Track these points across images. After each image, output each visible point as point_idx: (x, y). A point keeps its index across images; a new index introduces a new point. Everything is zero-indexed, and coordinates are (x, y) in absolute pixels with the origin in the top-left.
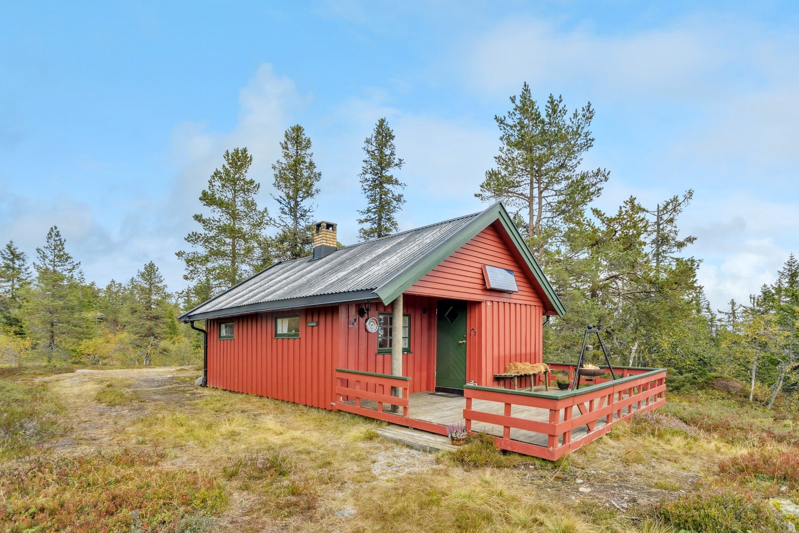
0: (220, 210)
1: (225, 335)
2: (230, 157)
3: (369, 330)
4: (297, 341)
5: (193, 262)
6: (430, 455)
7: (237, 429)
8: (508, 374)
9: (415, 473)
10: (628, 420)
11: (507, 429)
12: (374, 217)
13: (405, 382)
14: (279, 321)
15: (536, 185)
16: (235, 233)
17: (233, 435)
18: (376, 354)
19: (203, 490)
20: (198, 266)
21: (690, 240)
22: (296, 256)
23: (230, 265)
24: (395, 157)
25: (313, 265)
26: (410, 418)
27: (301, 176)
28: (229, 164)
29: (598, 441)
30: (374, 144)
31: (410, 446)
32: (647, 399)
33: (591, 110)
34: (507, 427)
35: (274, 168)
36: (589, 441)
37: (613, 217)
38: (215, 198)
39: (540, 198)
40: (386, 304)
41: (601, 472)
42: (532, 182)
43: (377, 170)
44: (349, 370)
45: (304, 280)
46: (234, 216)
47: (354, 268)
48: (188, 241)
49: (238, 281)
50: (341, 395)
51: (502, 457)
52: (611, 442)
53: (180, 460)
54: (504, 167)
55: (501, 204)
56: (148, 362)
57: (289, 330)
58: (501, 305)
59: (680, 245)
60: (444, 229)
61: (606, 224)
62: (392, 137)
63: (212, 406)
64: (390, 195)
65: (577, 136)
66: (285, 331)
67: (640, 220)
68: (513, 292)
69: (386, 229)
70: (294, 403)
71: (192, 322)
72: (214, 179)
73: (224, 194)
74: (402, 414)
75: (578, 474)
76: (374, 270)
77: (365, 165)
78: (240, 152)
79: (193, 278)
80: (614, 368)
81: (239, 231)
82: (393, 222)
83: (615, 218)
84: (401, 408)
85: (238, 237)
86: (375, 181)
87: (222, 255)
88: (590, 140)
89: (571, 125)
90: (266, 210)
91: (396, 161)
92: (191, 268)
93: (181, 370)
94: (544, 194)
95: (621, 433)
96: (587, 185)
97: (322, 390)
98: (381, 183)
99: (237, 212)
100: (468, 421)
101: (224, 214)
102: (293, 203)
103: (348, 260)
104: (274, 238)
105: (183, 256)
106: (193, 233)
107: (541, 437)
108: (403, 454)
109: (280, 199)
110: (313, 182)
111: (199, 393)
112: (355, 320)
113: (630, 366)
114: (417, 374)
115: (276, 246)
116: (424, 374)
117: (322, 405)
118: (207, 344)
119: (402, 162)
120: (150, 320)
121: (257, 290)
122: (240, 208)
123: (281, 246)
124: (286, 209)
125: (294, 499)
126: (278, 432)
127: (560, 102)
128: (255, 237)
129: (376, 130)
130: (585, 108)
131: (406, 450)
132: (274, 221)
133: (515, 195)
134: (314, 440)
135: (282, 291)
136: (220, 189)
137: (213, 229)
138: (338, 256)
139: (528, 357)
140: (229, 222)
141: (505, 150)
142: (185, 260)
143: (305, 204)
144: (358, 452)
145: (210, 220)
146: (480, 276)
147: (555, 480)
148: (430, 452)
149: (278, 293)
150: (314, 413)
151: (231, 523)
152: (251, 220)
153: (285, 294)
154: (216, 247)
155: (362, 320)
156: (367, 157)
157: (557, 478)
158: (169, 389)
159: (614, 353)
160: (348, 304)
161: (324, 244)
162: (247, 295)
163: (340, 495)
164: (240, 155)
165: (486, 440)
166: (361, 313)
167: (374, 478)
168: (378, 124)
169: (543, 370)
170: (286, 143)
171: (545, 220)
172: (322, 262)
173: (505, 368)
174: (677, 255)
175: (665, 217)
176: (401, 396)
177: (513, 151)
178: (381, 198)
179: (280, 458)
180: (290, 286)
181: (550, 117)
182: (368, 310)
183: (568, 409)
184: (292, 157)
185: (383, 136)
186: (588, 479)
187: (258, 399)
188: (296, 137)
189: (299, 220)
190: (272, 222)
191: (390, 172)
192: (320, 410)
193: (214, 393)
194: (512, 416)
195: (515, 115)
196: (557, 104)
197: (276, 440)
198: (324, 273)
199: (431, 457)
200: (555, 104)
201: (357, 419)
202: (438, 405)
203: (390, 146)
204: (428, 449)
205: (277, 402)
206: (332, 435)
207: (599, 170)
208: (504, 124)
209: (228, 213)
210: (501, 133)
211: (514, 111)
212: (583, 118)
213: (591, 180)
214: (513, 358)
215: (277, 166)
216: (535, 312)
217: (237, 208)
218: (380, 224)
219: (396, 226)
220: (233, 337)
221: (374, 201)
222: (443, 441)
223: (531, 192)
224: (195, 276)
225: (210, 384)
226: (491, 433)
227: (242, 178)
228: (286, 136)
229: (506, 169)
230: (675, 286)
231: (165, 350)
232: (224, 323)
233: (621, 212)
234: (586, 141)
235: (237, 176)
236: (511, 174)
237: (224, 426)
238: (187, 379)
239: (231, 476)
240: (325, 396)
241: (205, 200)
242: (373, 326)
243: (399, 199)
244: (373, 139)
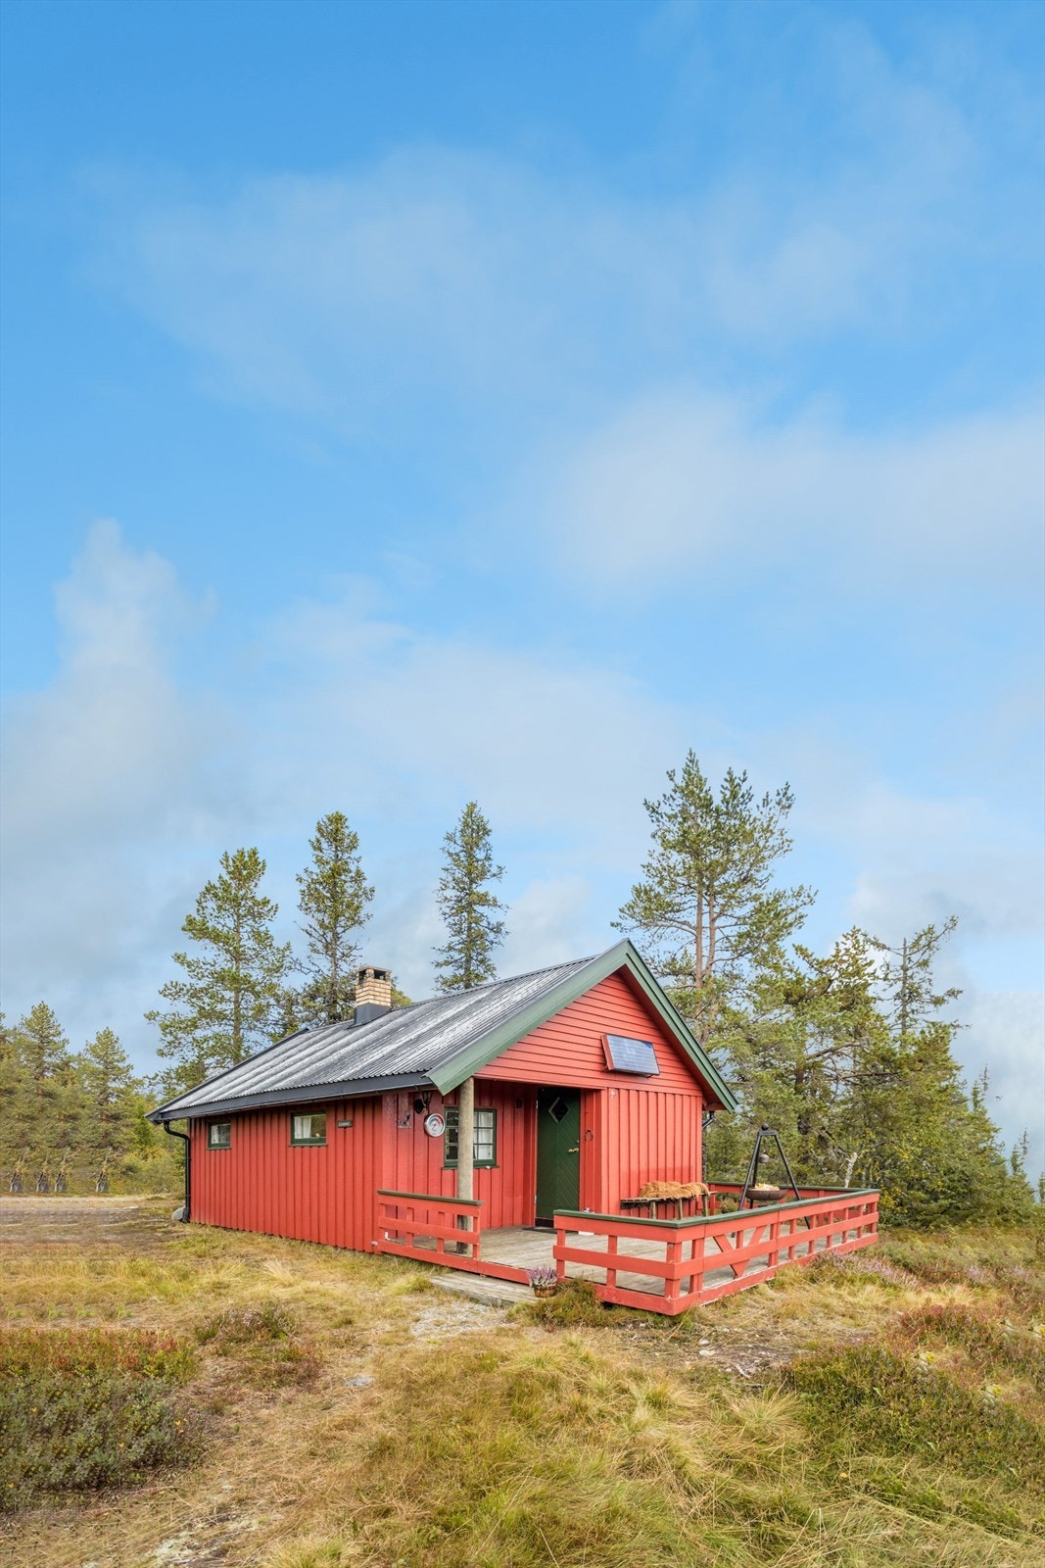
0: (215, 946)
1: (217, 1142)
2: (231, 863)
3: (431, 1132)
4: (323, 1149)
5: (173, 1029)
6: (502, 1311)
7: (226, 1279)
8: (640, 1199)
9: (472, 1334)
10: (804, 1262)
11: (612, 1272)
12: (459, 957)
13: (474, 1208)
14: (297, 1120)
15: (706, 909)
16: (238, 983)
17: (219, 1288)
18: (442, 1169)
19: (160, 1352)
20: (180, 1035)
21: (953, 993)
22: (335, 1018)
23: (231, 1032)
24: (491, 862)
25: (353, 1034)
26: (483, 1261)
27: (343, 893)
28: (229, 873)
29: (750, 1291)
30: (459, 842)
31: (474, 1300)
32: (844, 1233)
33: (789, 794)
34: (612, 1270)
35: (300, 880)
36: (735, 1290)
37: (826, 959)
38: (207, 928)
39: (712, 929)
40: (444, 1094)
41: (736, 1330)
42: (700, 904)
43: (463, 882)
44: (399, 1192)
45: (335, 1056)
46: (237, 956)
47: (408, 1039)
48: (165, 996)
49: (243, 1058)
50: (386, 1230)
51: (605, 1313)
52: (771, 1293)
53: (135, 1320)
54: (657, 879)
55: (629, 942)
56: (102, 1188)
57: (313, 1135)
58: (633, 1094)
59: (937, 1001)
60: (544, 980)
61: (816, 969)
62: (487, 832)
63: (193, 1249)
64: (485, 923)
65: (768, 834)
66: (307, 1135)
67: (866, 964)
68: (652, 1075)
69: (477, 976)
70: (319, 1243)
71: (167, 1123)
72: (205, 897)
73: (222, 921)
74: (471, 1256)
75: (703, 1333)
76: (434, 1043)
77: (444, 875)
78: (246, 855)
79: (172, 1054)
80: (799, 1189)
81: (246, 979)
82: (489, 965)
83: (828, 961)
84: (470, 1247)
85: (243, 989)
86: (460, 901)
87: (218, 1018)
88: (787, 841)
89: (759, 816)
90: (288, 947)
91: (494, 870)
92: (170, 1038)
93: (152, 1199)
94: (718, 923)
95: (787, 1280)
96: (783, 910)
97: (359, 1223)
98: (470, 904)
99: (242, 949)
100: (560, 1262)
101: (221, 953)
102: (329, 936)
103: (403, 1026)
104: (301, 991)
105: (157, 1018)
106: (172, 983)
107: (654, 1281)
108: (463, 1310)
109: (309, 929)
110: (361, 902)
111: (176, 1232)
112: (408, 1117)
113: (846, 1187)
114: (507, 1200)
115: (304, 1003)
116: (519, 1199)
117: (359, 1247)
118: (190, 1156)
119: (503, 871)
120: (66, 1121)
121: (266, 1073)
122: (248, 943)
123: (312, 1004)
124: (320, 946)
125: (289, 1365)
126: (286, 1283)
127: (743, 781)
128: (271, 988)
129: (463, 820)
130: (780, 792)
131: (468, 1305)
132: (300, 964)
133: (675, 924)
134: (338, 1292)
135: (301, 1074)
136: (215, 914)
137: (203, 976)
138: (391, 1021)
139: (678, 1173)
140: (230, 965)
141: (656, 855)
142: (160, 1025)
143: (349, 937)
144: (396, 1308)
145: (198, 962)
146: (597, 1051)
147: (671, 1341)
148: (502, 1306)
149: (294, 1077)
150: (347, 1257)
151: (196, 1394)
152: (265, 962)
153: (305, 1078)
154: (209, 1005)
155: (419, 1118)
156: (448, 862)
157: (674, 1339)
158: (130, 1226)
159: (829, 1170)
160: (396, 1093)
161: (371, 1001)
162: (250, 1081)
163: (358, 1361)
164: (247, 859)
165: (583, 1290)
166: (418, 1107)
167: (411, 1339)
168: (466, 811)
169: (698, 1193)
170: (318, 841)
171: (721, 964)
172: (366, 1030)
173: (640, 1190)
174: (932, 1018)
175: (915, 958)
176: (471, 1229)
177: (669, 855)
178: (470, 928)
179: (277, 1314)
180: (314, 1066)
181: (728, 803)
182: (427, 1102)
183: (697, 1243)
184: (328, 863)
185: (473, 829)
186: (716, 1340)
187: (266, 1238)
188: (334, 832)
189: (340, 962)
190: (298, 966)
191: (483, 887)
192: (356, 1252)
193: (200, 1231)
194: (619, 1253)
195: (674, 799)
196: (738, 785)
197: (283, 1294)
198: (364, 1047)
199: (502, 1313)
200: (735, 783)
201: (408, 1265)
202: (531, 1244)
203: (484, 845)
204: (499, 1302)
205: (293, 1243)
206: (367, 1287)
207: (802, 888)
208: (657, 813)
209: (228, 951)
210: (654, 827)
211: (673, 794)
212: (777, 806)
213: (790, 902)
214: (652, 1175)
215: (305, 876)
216: (689, 1106)
217: (242, 943)
218: (467, 969)
219: (494, 972)
220: (229, 1145)
221: (459, 932)
222: (524, 1291)
223: (700, 920)
224: (176, 1051)
225: (194, 1219)
226: (589, 1279)
227: (249, 896)
228: (319, 829)
229: (660, 883)
230: (919, 1065)
231: (130, 1169)
232: (215, 1124)
233: (838, 951)
234: (781, 842)
235: (242, 893)
236: (669, 891)
237: (207, 1275)
238: (160, 1212)
239: (204, 1338)
240: (363, 1232)
241: (190, 930)
242: (436, 1128)
243: (497, 929)
244: (458, 834)
